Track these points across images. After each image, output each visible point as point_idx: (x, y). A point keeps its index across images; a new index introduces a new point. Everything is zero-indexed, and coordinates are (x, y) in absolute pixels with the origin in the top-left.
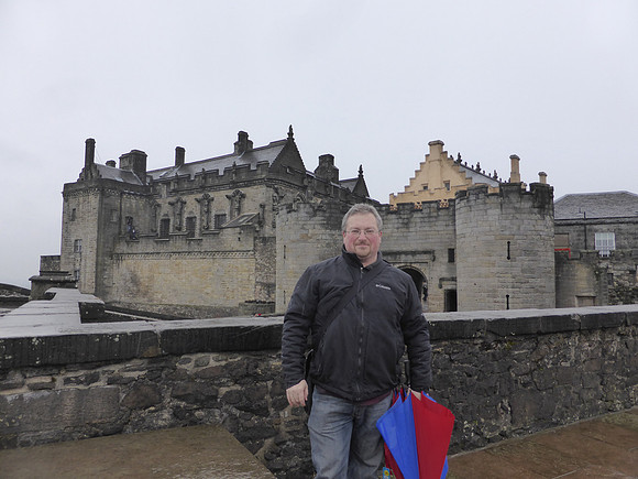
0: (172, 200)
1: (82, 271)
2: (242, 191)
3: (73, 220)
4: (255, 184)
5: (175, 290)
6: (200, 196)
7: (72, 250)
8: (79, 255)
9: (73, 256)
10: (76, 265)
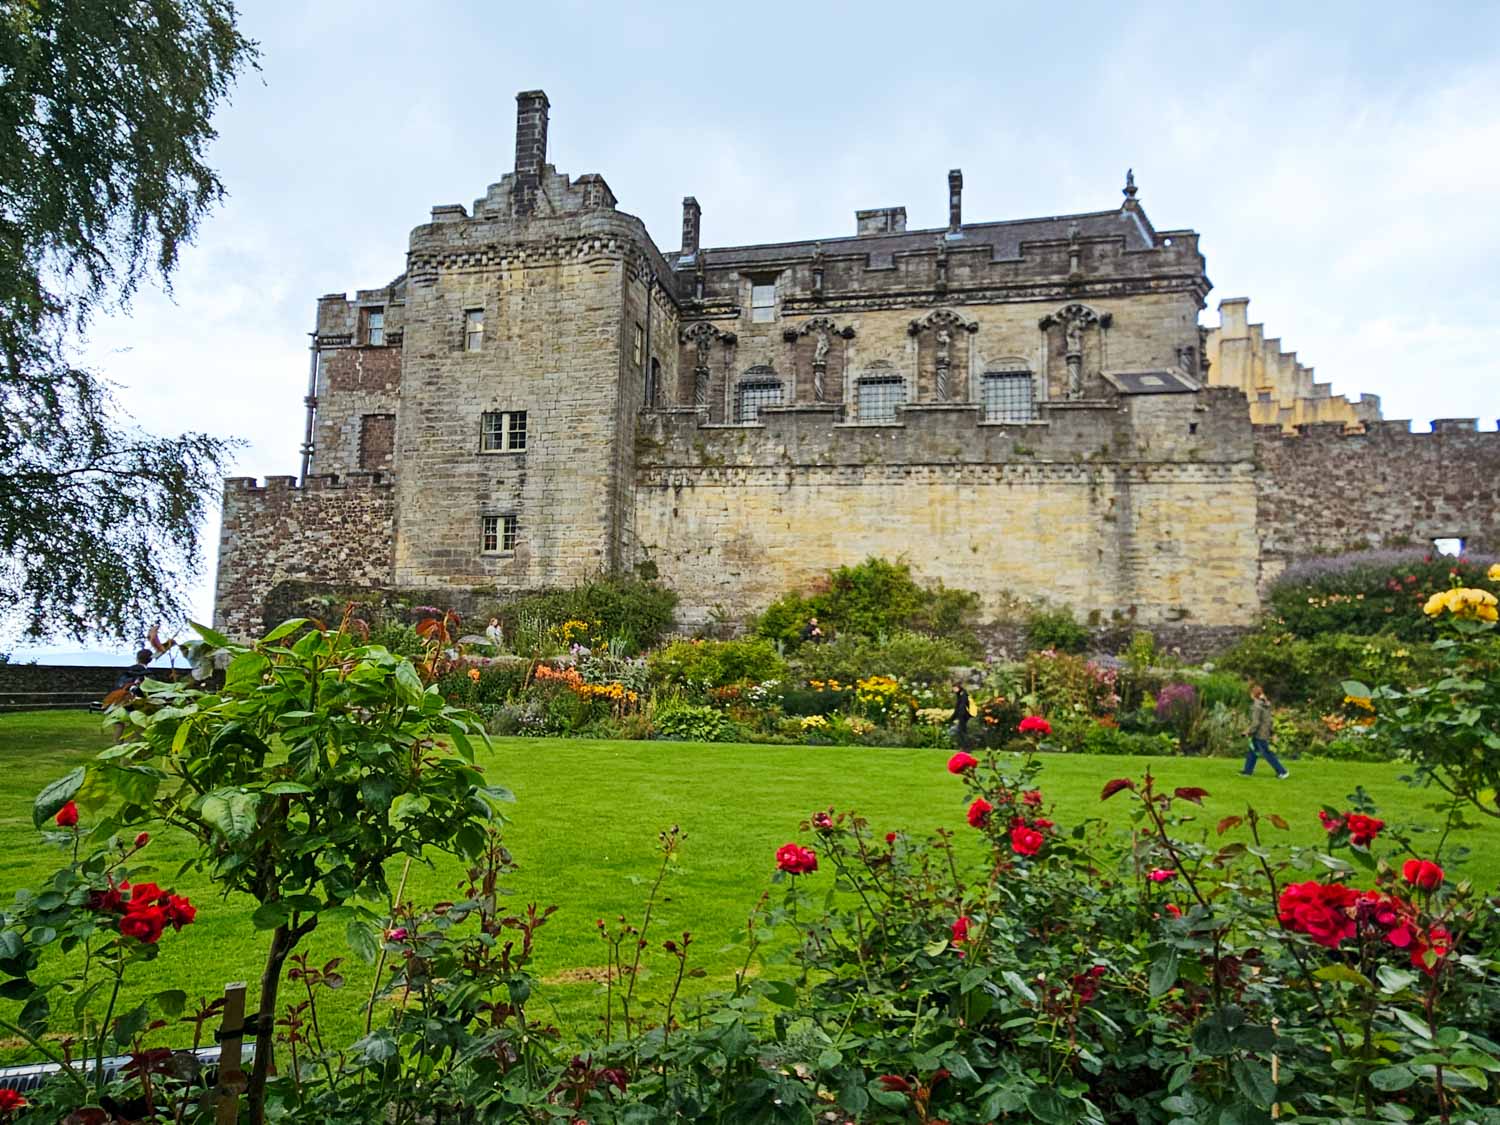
0: (796, 323)
2: (1098, 308)
3: (466, 347)
4: (1151, 291)
6: (922, 316)
7: (469, 446)
8: (511, 463)
9: (475, 468)
10: (494, 496)
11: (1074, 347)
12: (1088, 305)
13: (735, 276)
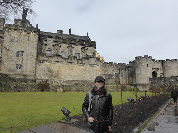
0: (54, 44)
1: (24, 65)
3: (14, 42)
4: (91, 47)
6: (69, 46)
7: (14, 55)
8: (21, 58)
9: (15, 58)
10: (18, 62)
11: (84, 51)
12: (85, 47)
13: (47, 37)
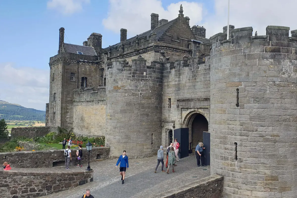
1: (56, 113)
2: (143, 56)
3: (53, 81)
4: (149, 51)
5: (101, 126)
7: (53, 99)
9: (53, 104)
10: (54, 109)
13: (103, 54)
